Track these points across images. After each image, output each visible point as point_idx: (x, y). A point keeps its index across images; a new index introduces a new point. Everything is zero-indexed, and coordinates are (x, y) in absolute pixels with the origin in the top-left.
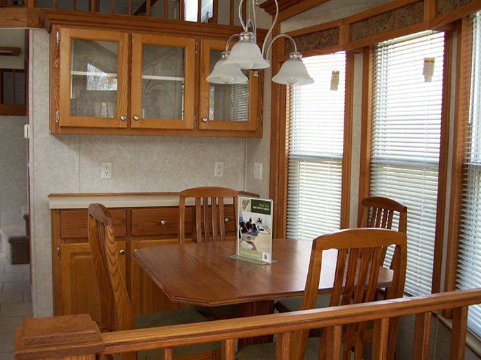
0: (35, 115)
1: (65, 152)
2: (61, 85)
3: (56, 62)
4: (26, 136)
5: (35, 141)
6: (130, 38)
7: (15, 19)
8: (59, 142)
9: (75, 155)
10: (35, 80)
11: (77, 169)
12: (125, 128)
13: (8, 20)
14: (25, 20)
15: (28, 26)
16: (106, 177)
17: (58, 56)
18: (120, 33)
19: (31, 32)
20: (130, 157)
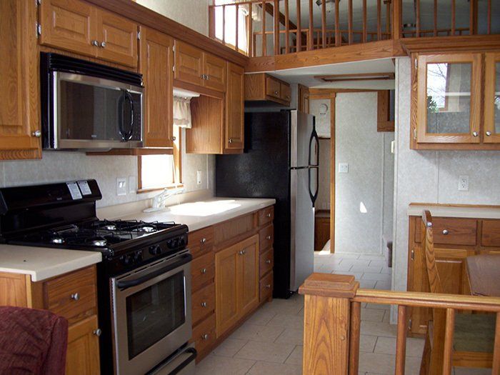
0: (400, 133)
1: (426, 166)
2: (418, 107)
3: (414, 86)
4: (392, 151)
5: (400, 155)
6: (483, 58)
7: (384, 51)
8: (421, 157)
9: (435, 168)
10: (400, 102)
11: (436, 181)
12: (478, 144)
13: (378, 52)
14: (391, 50)
15: (394, 56)
16: (464, 189)
17: (416, 81)
18: (472, 55)
19: (396, 60)
20: (487, 170)
